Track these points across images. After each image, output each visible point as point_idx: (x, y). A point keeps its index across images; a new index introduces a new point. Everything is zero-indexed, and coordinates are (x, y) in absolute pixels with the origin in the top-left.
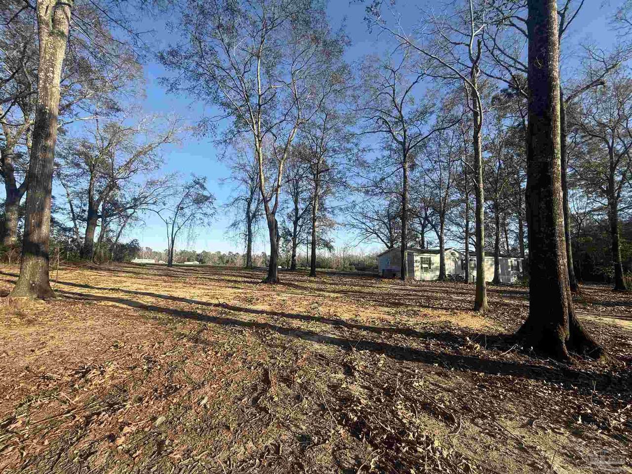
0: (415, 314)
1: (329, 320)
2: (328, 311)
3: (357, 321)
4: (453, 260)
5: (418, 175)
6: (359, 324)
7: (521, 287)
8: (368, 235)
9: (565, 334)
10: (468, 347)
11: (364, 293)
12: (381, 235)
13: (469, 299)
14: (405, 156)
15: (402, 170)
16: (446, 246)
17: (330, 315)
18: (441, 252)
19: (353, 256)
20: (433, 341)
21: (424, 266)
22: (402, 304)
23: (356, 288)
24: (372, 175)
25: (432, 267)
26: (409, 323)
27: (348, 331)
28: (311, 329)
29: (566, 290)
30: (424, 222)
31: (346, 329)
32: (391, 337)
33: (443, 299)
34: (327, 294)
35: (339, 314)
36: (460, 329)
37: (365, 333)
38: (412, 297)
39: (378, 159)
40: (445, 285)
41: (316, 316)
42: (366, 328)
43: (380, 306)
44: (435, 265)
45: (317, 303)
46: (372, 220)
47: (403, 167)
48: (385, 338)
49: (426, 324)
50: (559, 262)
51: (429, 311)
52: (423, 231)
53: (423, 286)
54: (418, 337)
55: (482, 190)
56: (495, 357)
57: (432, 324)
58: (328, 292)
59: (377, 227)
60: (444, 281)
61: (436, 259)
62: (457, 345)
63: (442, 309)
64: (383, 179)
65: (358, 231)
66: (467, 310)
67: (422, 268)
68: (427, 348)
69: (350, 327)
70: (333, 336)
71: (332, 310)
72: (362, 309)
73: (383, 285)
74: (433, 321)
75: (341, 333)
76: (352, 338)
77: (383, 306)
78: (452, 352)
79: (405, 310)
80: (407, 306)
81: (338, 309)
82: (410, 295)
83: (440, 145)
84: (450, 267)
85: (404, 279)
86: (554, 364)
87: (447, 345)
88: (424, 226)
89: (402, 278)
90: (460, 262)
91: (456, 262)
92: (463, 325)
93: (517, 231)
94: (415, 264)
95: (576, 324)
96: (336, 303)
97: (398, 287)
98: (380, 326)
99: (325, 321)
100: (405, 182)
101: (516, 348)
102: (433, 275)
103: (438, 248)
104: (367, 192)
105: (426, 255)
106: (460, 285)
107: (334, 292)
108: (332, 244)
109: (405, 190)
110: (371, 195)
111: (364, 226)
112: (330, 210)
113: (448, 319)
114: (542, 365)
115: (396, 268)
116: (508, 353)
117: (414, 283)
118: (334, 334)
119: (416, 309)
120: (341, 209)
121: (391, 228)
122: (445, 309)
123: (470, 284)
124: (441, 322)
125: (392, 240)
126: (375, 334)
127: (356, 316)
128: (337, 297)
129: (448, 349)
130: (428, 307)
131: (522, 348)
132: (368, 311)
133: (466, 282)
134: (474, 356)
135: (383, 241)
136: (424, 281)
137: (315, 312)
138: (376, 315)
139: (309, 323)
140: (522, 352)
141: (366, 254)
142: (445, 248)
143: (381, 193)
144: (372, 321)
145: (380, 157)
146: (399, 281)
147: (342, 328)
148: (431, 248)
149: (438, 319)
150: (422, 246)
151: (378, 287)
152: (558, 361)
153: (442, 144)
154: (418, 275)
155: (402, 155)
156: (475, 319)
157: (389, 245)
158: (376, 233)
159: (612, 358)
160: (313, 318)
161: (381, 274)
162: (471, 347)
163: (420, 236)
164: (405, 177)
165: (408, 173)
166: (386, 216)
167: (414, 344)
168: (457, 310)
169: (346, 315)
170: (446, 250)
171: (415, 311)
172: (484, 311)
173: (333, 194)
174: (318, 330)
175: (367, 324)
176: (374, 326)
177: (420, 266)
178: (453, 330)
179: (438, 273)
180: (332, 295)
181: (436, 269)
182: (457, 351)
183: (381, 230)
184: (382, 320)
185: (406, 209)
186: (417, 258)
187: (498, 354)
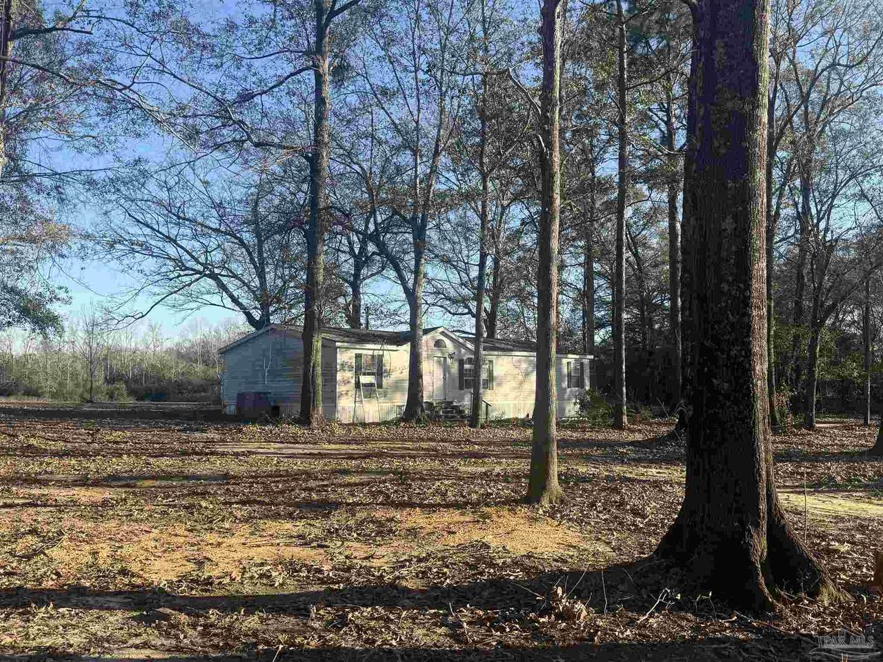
0: (384, 531)
1: (102, 593)
2: (90, 559)
3: (208, 582)
4: (439, 362)
5: (353, 100)
6: (219, 593)
7: (592, 429)
8: (187, 279)
9: (760, 545)
10: (560, 616)
11: (198, 478)
12: (232, 285)
13: (498, 469)
14: (320, 32)
15: (309, 76)
16: (426, 321)
17: (103, 575)
18: (410, 338)
19: (119, 351)
20: (465, 614)
21: (365, 379)
22: (337, 505)
23: (165, 463)
24: (210, 78)
25: (385, 381)
26: (376, 563)
27: (194, 626)
28: (47, 642)
29: (765, 439)
30: (363, 249)
31: (183, 618)
32: (344, 622)
33: (439, 476)
34: (62, 495)
35: (135, 567)
36: (515, 563)
37: (253, 622)
38: (355, 479)
39: (231, 27)
40: (423, 433)
41: (48, 584)
42: (251, 604)
43: (267, 517)
44: (395, 376)
45: (33, 532)
46: (200, 229)
47: (316, 67)
48: (326, 630)
49: (425, 559)
50: (754, 370)
51: (417, 518)
52: (356, 276)
53: (368, 439)
54: (421, 607)
55: (557, 168)
56: (628, 632)
57: (443, 558)
58: (64, 484)
59: (217, 256)
60: (419, 421)
61: (397, 359)
62: (532, 615)
63: (448, 506)
64: (246, 97)
65: (150, 264)
66: (511, 503)
67: (358, 385)
68: (457, 638)
69: (195, 607)
70: (142, 654)
71: (104, 554)
72: (212, 538)
73: (252, 447)
74: (440, 547)
75: (168, 636)
76: (216, 647)
77: (277, 516)
78: (526, 638)
79: (351, 523)
80: (352, 508)
81: (126, 545)
82: (346, 472)
83: (418, 19)
84: (433, 380)
85: (309, 423)
86: (747, 627)
87: (506, 619)
88: (361, 261)
89: (304, 419)
90: (455, 369)
91: (446, 369)
92: (518, 548)
93: (580, 285)
94: (339, 376)
95: (779, 521)
96: (113, 524)
97: (299, 449)
98: (292, 588)
99: (91, 600)
100: (320, 118)
101: (667, 599)
102: (386, 405)
103: (405, 328)
104: (192, 136)
105: (369, 349)
106: (464, 431)
107: (83, 482)
108: (56, 308)
109: (318, 142)
110: (204, 145)
111: (171, 250)
112: (47, 182)
113: (476, 536)
114: (728, 633)
115: (288, 387)
116: (651, 616)
117: (339, 432)
118: (146, 645)
119: (380, 514)
120: (91, 183)
121: (262, 264)
122: (455, 505)
123: (483, 427)
124: (461, 548)
125: (265, 299)
126: (289, 621)
127: (200, 564)
128: (105, 503)
129: (512, 629)
130: (412, 505)
131: (679, 597)
132: (233, 541)
133: (473, 421)
134: (582, 639)
135: (235, 300)
136: (364, 425)
137: (38, 567)
138: (264, 552)
139: (27, 616)
140: (679, 607)
141: (168, 344)
142: (425, 326)
143: (239, 143)
144: (261, 576)
145: (240, 20)
146: (293, 429)
147: (166, 617)
148: (376, 325)
149: (453, 541)
150: (354, 320)
151: (236, 455)
152: (756, 617)
153: (425, 17)
154: (348, 406)
155: (310, 25)
156: (538, 526)
157: (257, 315)
158: (213, 276)
159: (839, 590)
160: (42, 597)
161: (231, 409)
162: (568, 616)
163: (350, 290)
164: (320, 101)
165: (328, 90)
166: (246, 222)
167: (419, 632)
168: (487, 505)
169: (158, 565)
170: (426, 332)
171: (380, 524)
172: (551, 502)
173: (62, 124)
174: (76, 639)
175: (248, 589)
176: (270, 591)
177: (353, 381)
178: (501, 568)
179: (401, 399)
180: (84, 495)
181: (397, 386)
182: (536, 633)
183: (234, 266)
184: (292, 568)
185: (322, 205)
186: (346, 356)
187: (631, 623)
